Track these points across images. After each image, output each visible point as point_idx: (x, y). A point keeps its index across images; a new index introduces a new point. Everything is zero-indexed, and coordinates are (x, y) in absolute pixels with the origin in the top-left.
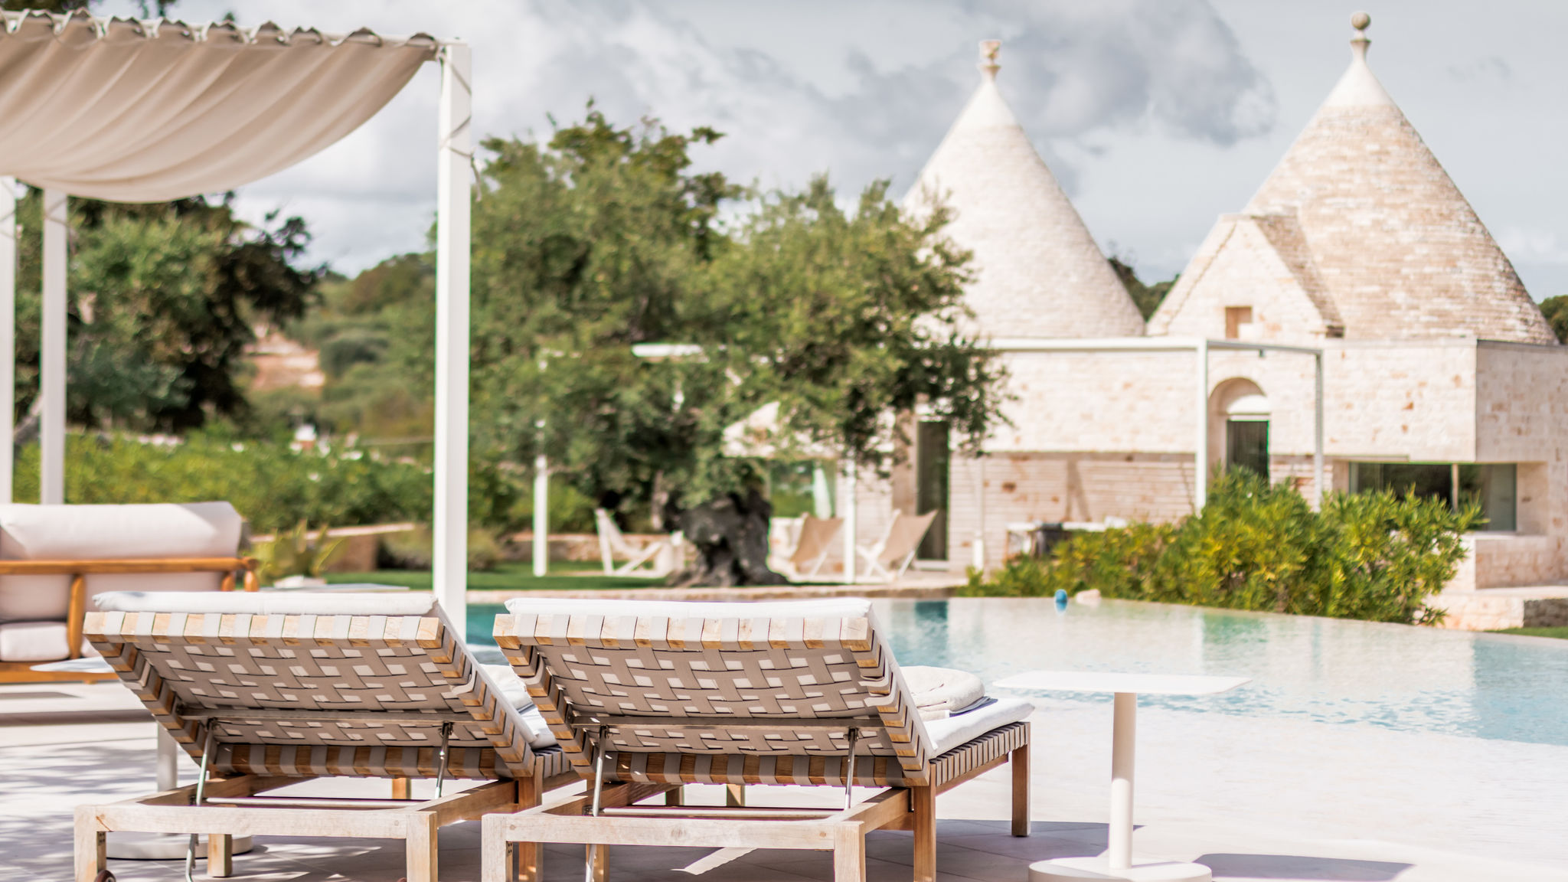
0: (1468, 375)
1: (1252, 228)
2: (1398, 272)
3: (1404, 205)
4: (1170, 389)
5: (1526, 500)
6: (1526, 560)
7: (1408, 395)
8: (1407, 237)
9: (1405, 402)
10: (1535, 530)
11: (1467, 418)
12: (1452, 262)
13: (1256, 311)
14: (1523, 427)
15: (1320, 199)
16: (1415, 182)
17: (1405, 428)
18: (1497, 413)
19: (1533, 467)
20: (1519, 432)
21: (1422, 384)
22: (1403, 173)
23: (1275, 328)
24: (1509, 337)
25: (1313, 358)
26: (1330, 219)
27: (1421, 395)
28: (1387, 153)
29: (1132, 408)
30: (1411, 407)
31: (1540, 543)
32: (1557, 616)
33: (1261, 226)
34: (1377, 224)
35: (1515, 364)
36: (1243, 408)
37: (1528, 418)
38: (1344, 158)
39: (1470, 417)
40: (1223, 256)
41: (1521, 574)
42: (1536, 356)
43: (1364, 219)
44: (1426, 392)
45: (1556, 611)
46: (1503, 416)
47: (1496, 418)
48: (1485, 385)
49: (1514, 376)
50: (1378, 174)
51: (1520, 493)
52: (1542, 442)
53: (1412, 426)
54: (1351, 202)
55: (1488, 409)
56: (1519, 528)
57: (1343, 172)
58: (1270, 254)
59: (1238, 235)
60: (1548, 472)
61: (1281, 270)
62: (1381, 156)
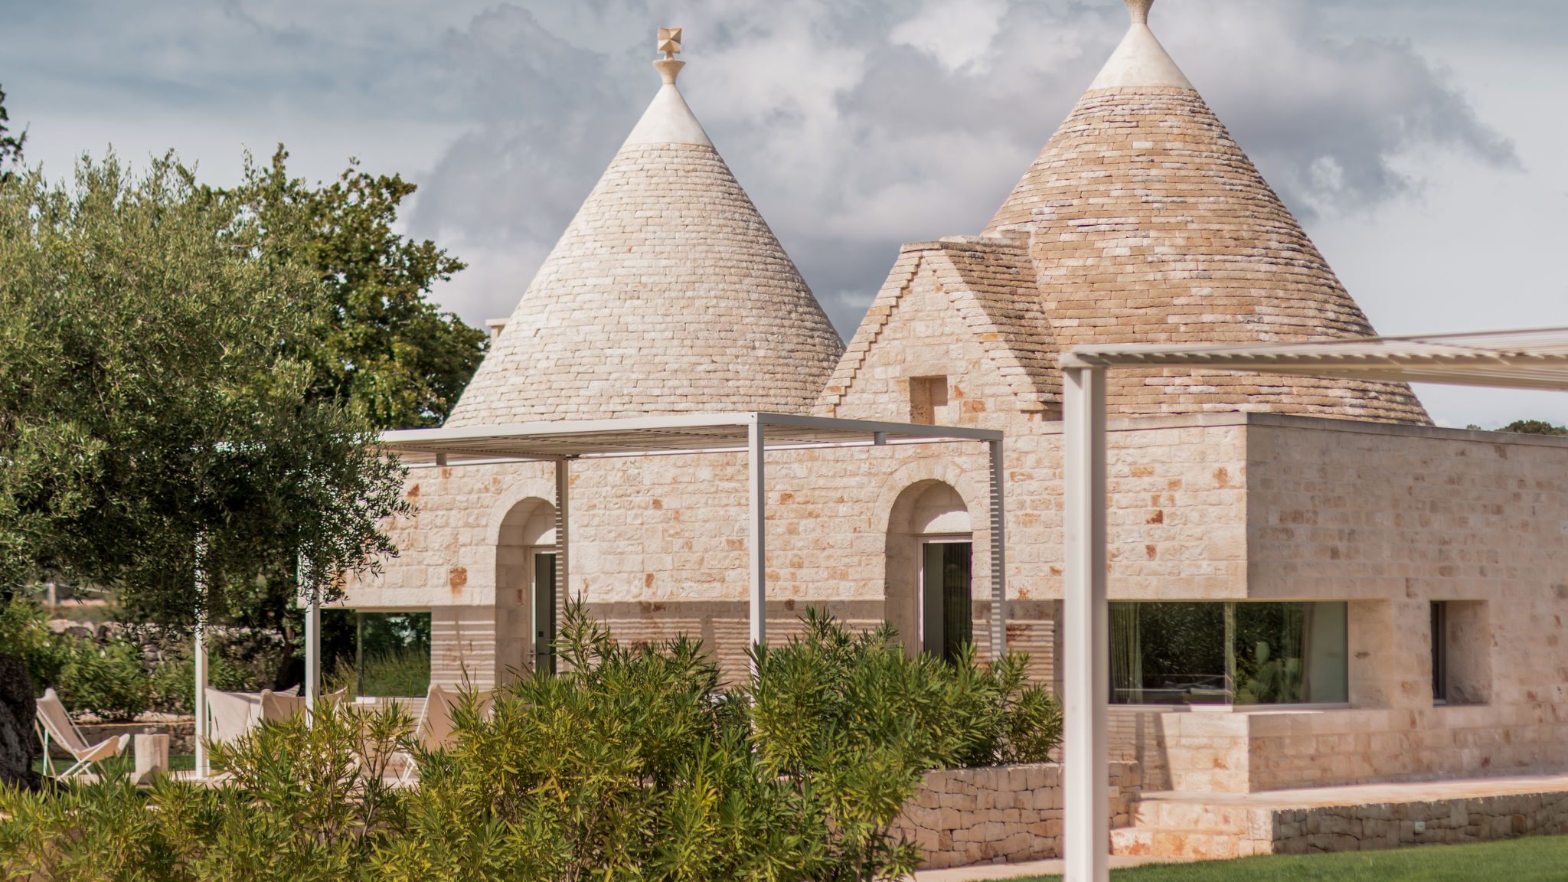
0: (1236, 471)
1: (941, 261)
2: (1162, 321)
3: (1182, 226)
4: (841, 500)
5: (1362, 655)
6: (1350, 744)
7: (1155, 500)
8: (1178, 272)
9: (1151, 511)
10: (1375, 700)
11: (1233, 533)
12: (1247, 308)
13: (951, 381)
14: (1342, 546)
15: (1061, 221)
16: (1202, 193)
17: (1151, 550)
18: (1291, 525)
19: (1371, 606)
20: (1335, 554)
21: (1174, 484)
22: (1184, 179)
23: (977, 407)
24: (1335, 413)
25: (986, 446)
26: (1073, 248)
27: (1172, 499)
28: (1165, 152)
29: (792, 531)
30: (1159, 518)
31: (1377, 719)
32: (1342, 834)
33: (956, 260)
34: (1138, 252)
35: (1324, 452)
37: (1352, 532)
38: (1101, 161)
39: (1240, 531)
40: (906, 304)
41: (1339, 767)
42: (1366, 442)
43: (1120, 247)
44: (1178, 495)
45: (1341, 825)
46: (1302, 531)
47: (1289, 533)
48: (1266, 483)
49: (1323, 470)
50: (1146, 182)
51: (1353, 647)
52: (1379, 570)
53: (1160, 548)
54: (1104, 224)
55: (1274, 520)
56: (1353, 697)
57: (1096, 181)
58: (967, 299)
59: (925, 272)
60: (1391, 613)
61: (982, 321)
62: (1152, 157)
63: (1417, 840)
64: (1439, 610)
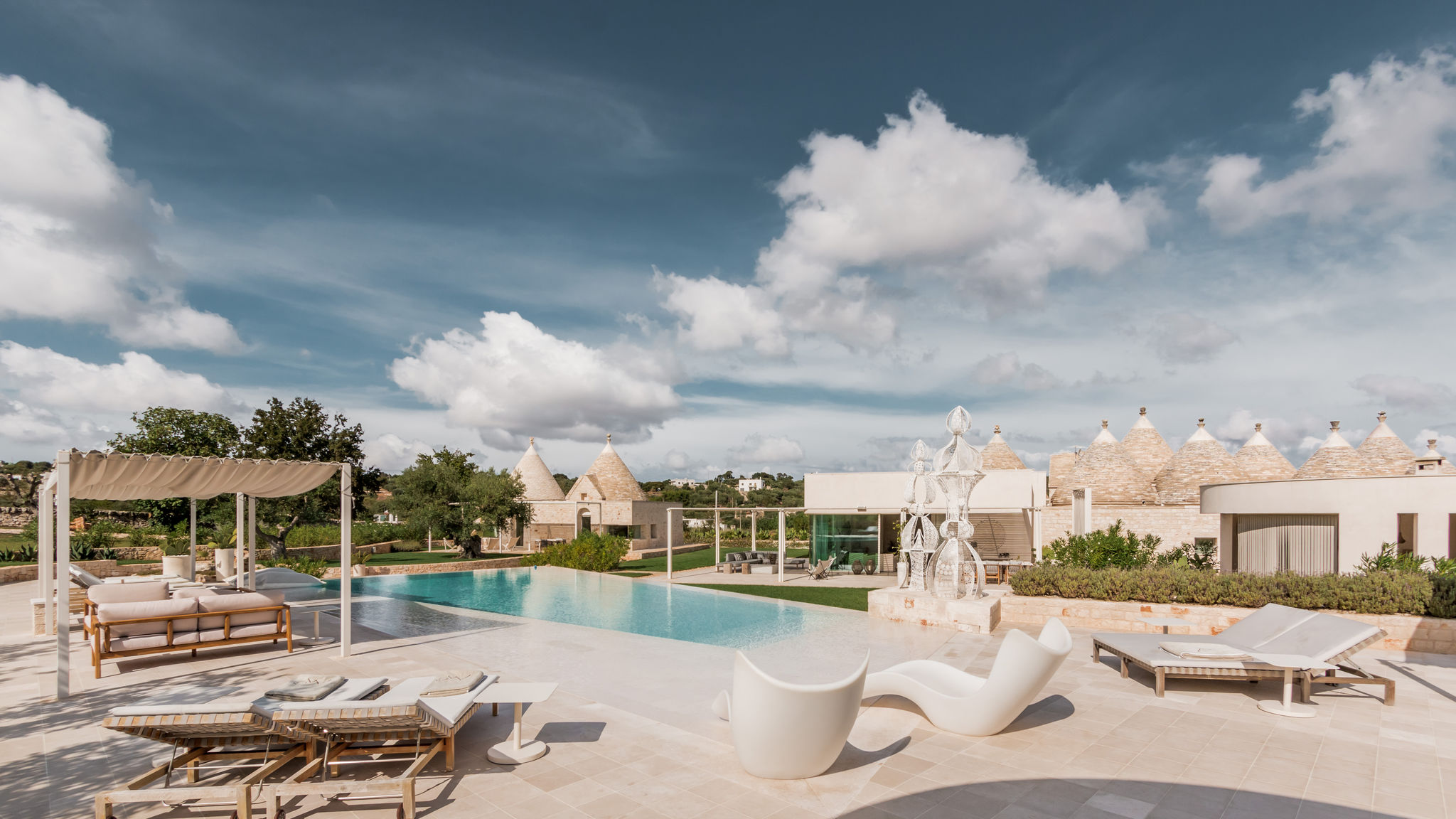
0: (631, 508)
1: (587, 477)
2: (616, 487)
3: (618, 473)
4: (570, 510)
5: (644, 532)
7: (619, 512)
8: (618, 480)
10: (644, 538)
12: (627, 485)
13: (588, 494)
14: (642, 518)
15: (601, 472)
19: (644, 525)
20: (640, 519)
21: (622, 510)
22: (616, 465)
23: (592, 498)
25: (599, 504)
26: (603, 476)
27: (621, 512)
29: (561, 514)
30: (619, 514)
31: (645, 541)
34: (612, 477)
36: (585, 514)
37: (643, 516)
39: (631, 516)
40: (582, 482)
43: (610, 476)
47: (636, 516)
48: (634, 510)
49: (640, 508)
50: (612, 467)
51: (641, 531)
52: (645, 520)
53: (619, 518)
54: (607, 472)
55: (634, 514)
58: (591, 483)
59: (584, 479)
60: (646, 527)
61: (593, 486)
62: (613, 463)
63: (656, 557)
64: (652, 525)
